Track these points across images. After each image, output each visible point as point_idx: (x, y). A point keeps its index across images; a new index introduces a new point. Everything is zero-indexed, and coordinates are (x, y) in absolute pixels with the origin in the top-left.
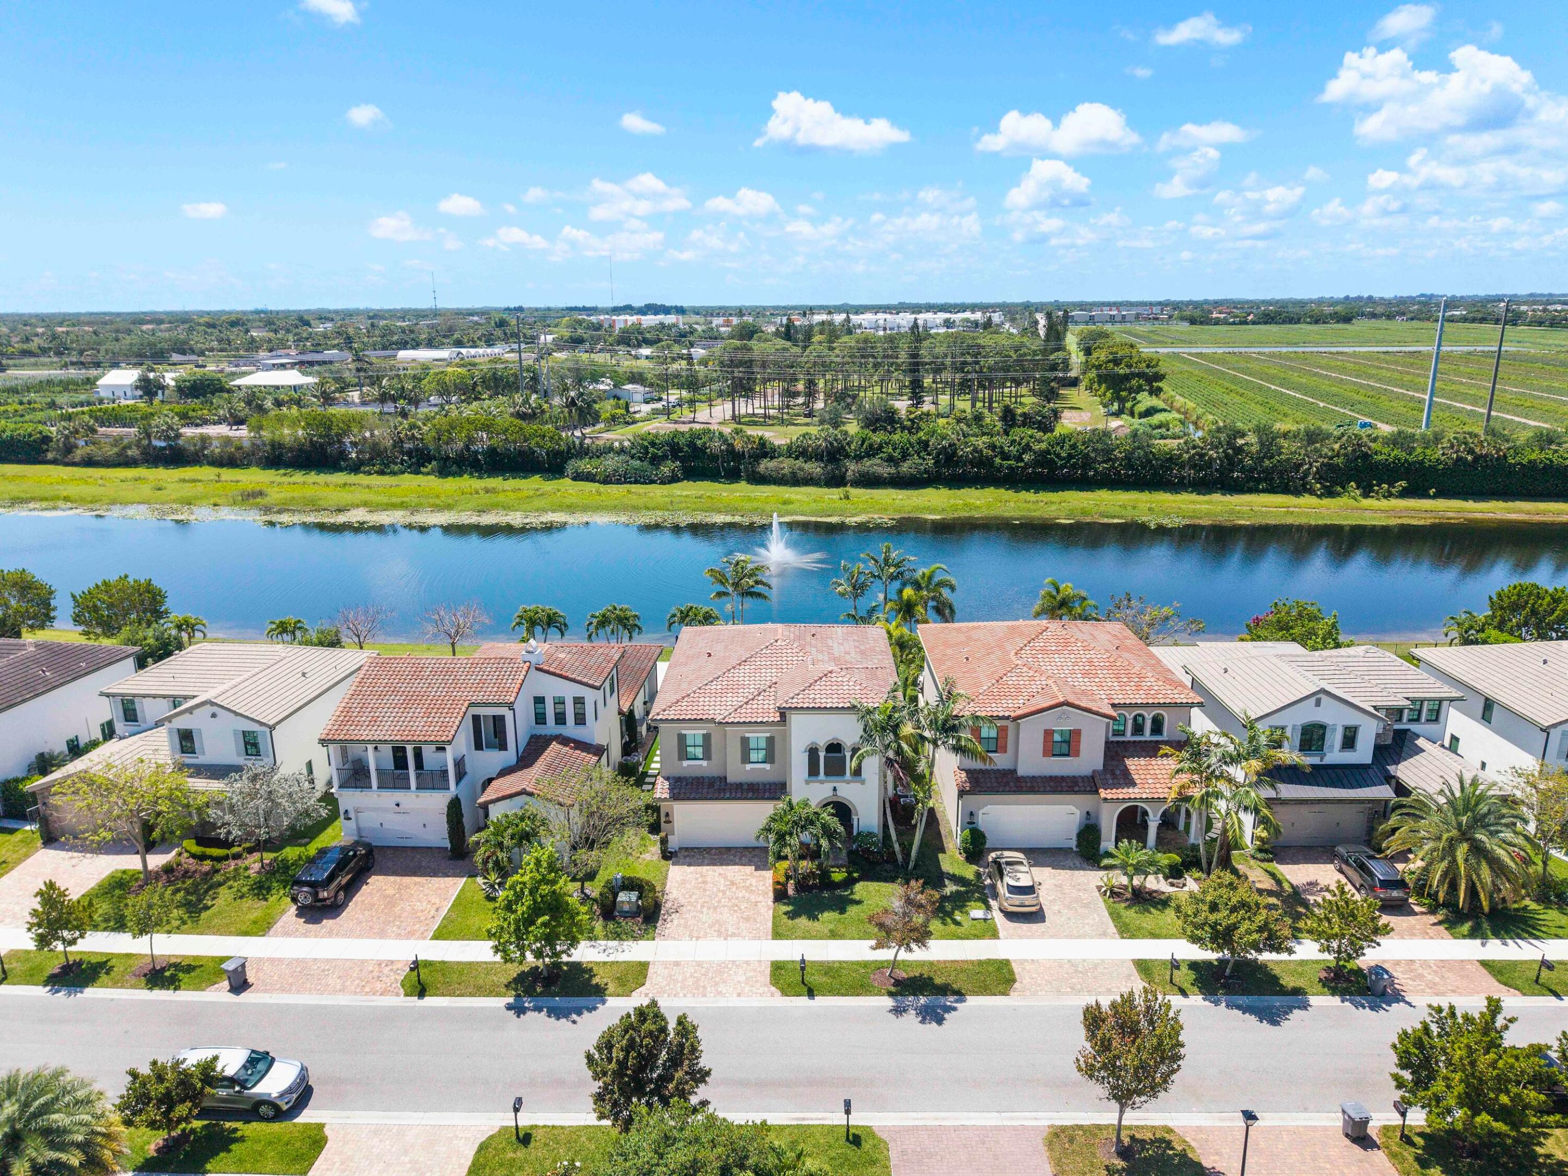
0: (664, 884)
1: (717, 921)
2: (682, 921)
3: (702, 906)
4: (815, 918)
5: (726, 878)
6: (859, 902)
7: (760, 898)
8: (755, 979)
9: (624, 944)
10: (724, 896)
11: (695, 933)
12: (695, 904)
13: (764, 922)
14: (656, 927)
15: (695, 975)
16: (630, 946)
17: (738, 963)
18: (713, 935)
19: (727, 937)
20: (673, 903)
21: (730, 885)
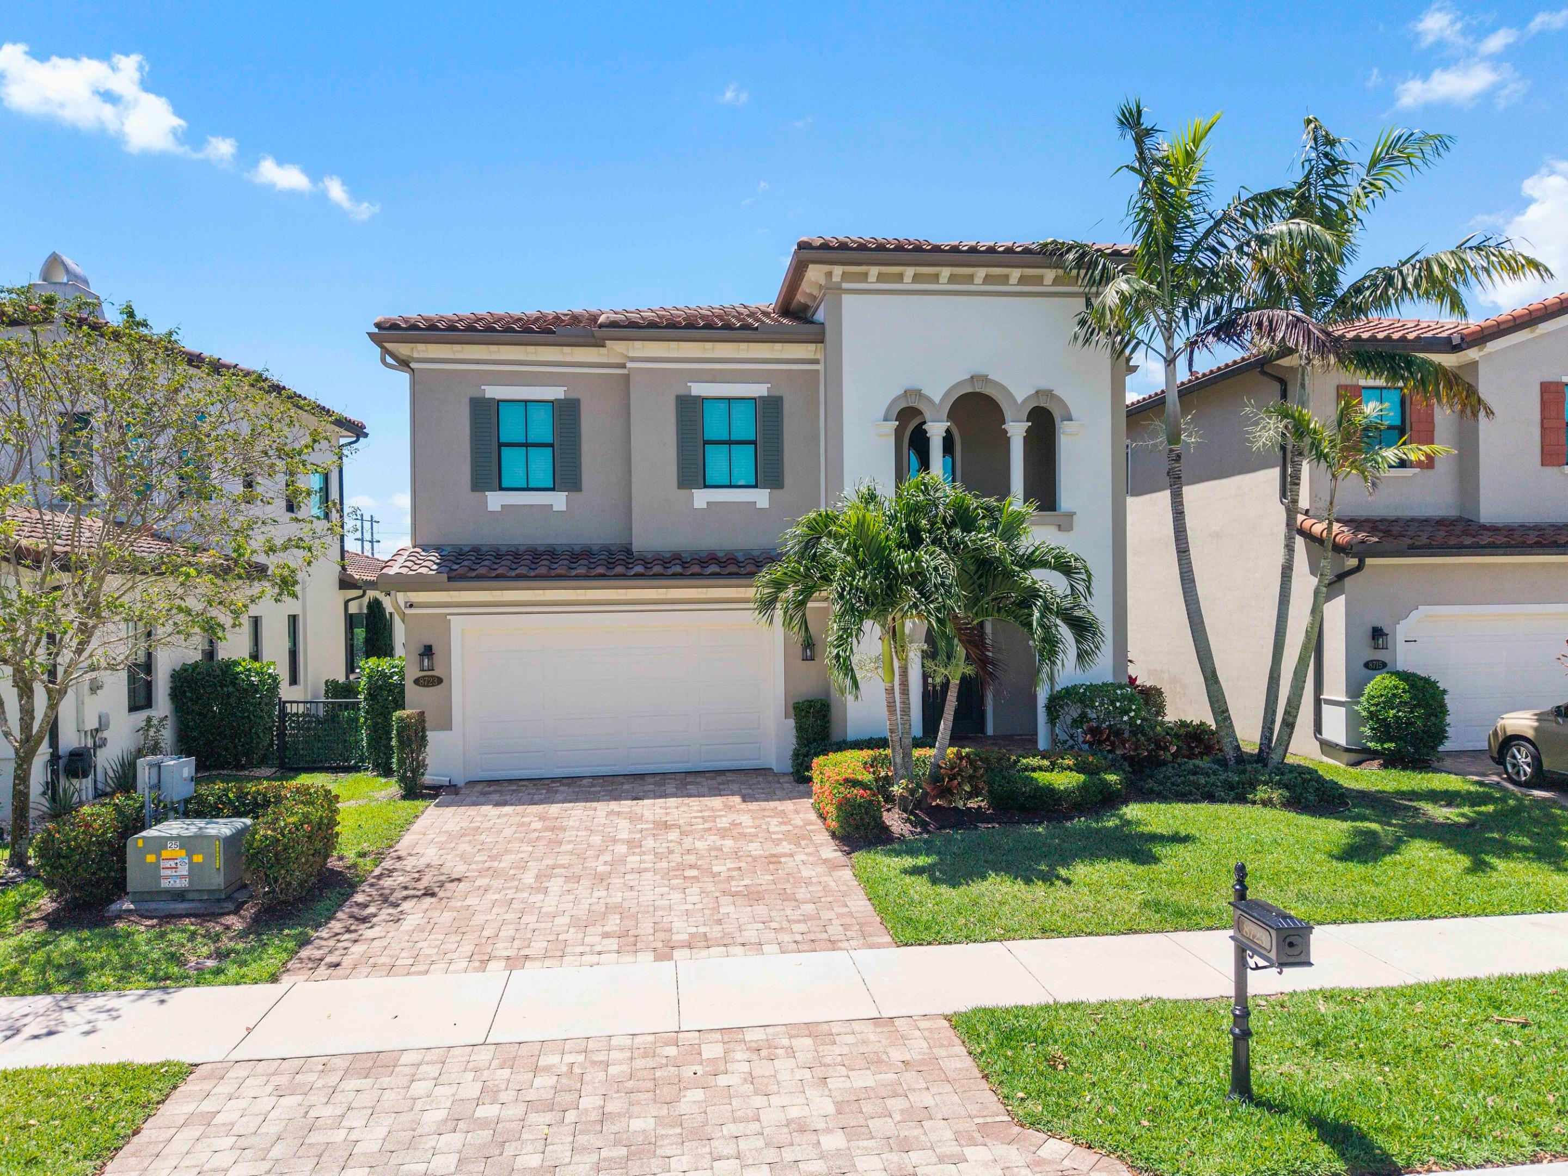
0: (392, 840)
1: (616, 907)
2: (445, 916)
3: (543, 876)
5: (636, 819)
8: (896, 1105)
9: (80, 1008)
10: (637, 850)
11: (500, 945)
12: (512, 872)
13: (829, 899)
14: (304, 942)
15: (487, 1111)
16: (108, 1011)
17: (753, 1036)
18: (598, 948)
19: (667, 950)
20: (417, 875)
21: (654, 829)
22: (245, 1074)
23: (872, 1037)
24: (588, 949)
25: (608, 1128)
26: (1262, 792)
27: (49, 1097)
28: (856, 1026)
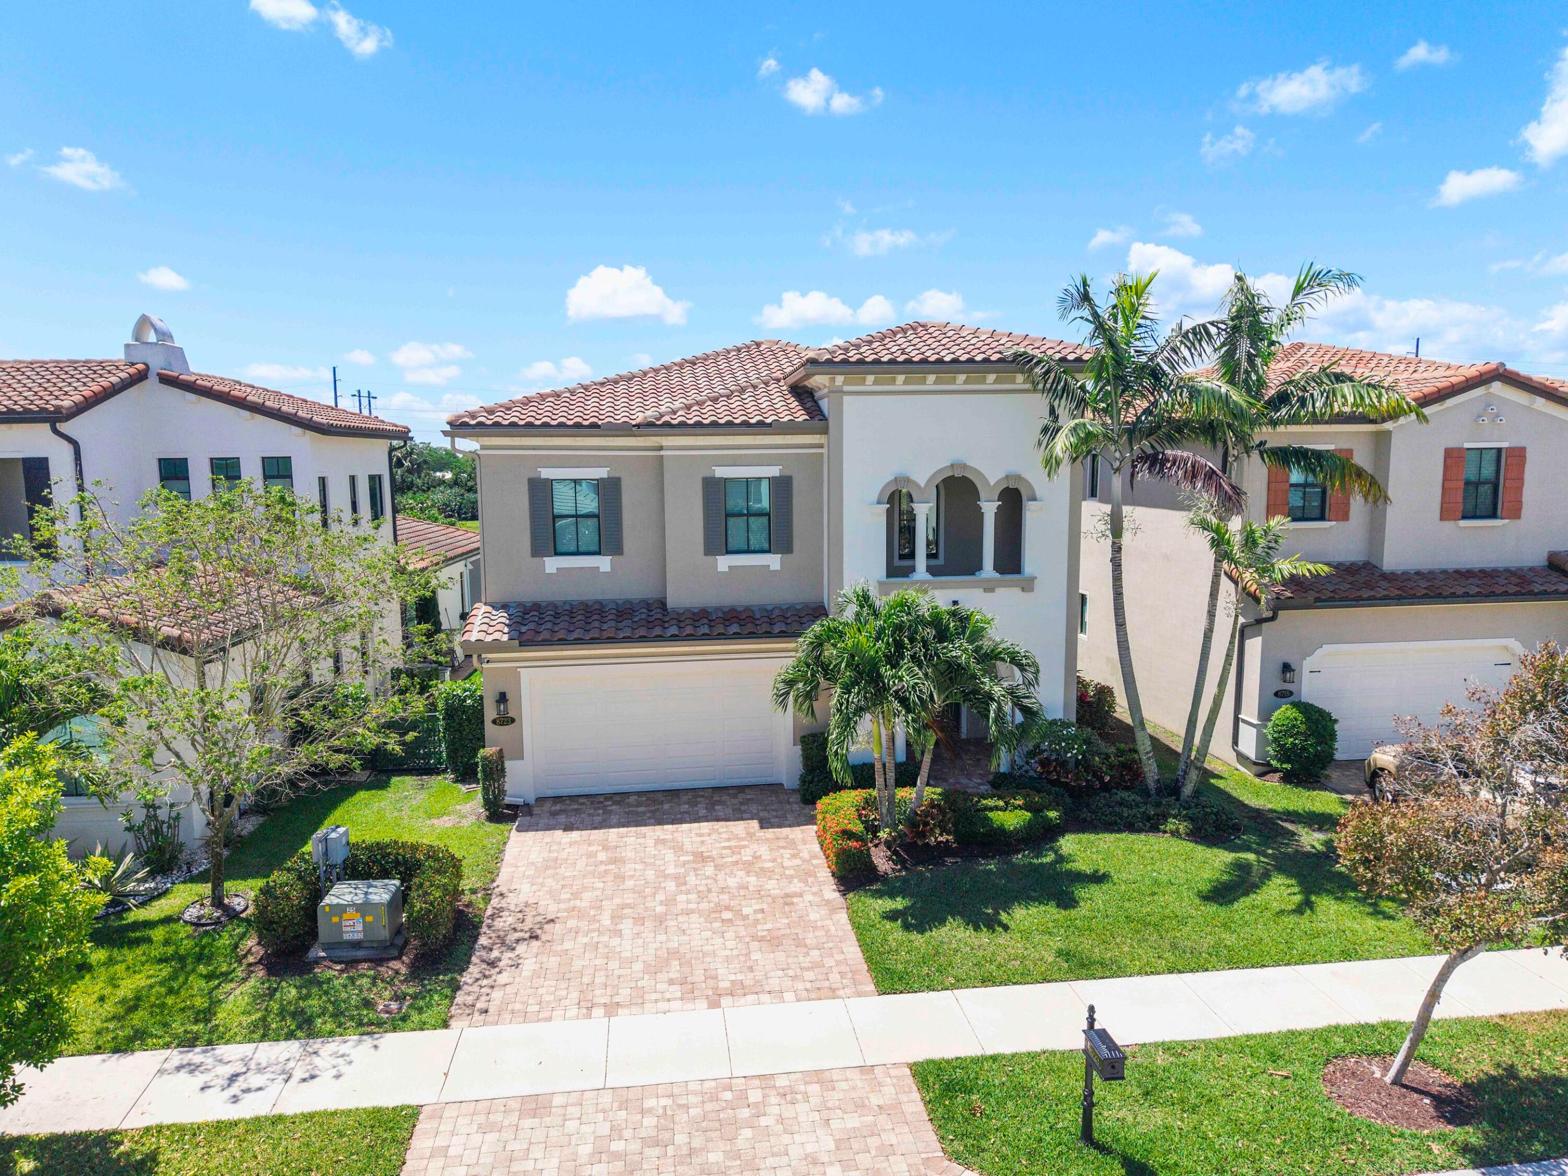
0: (493, 874)
1: (674, 954)
2: (553, 961)
3: (616, 917)
4: (992, 924)
5: (679, 849)
6: (1098, 878)
7: (796, 886)
8: (873, 1142)
9: (321, 1052)
10: (683, 888)
11: (598, 992)
12: (592, 912)
13: (830, 945)
14: (456, 987)
15: (618, 1146)
16: (343, 1056)
17: (782, 1082)
18: (668, 996)
19: (716, 997)
20: (520, 916)
21: (694, 862)
22: (455, 1114)
23: (860, 1084)
24: (659, 996)
25: (696, 1160)
26: (1172, 823)
27: (341, 1136)
28: (849, 1073)
